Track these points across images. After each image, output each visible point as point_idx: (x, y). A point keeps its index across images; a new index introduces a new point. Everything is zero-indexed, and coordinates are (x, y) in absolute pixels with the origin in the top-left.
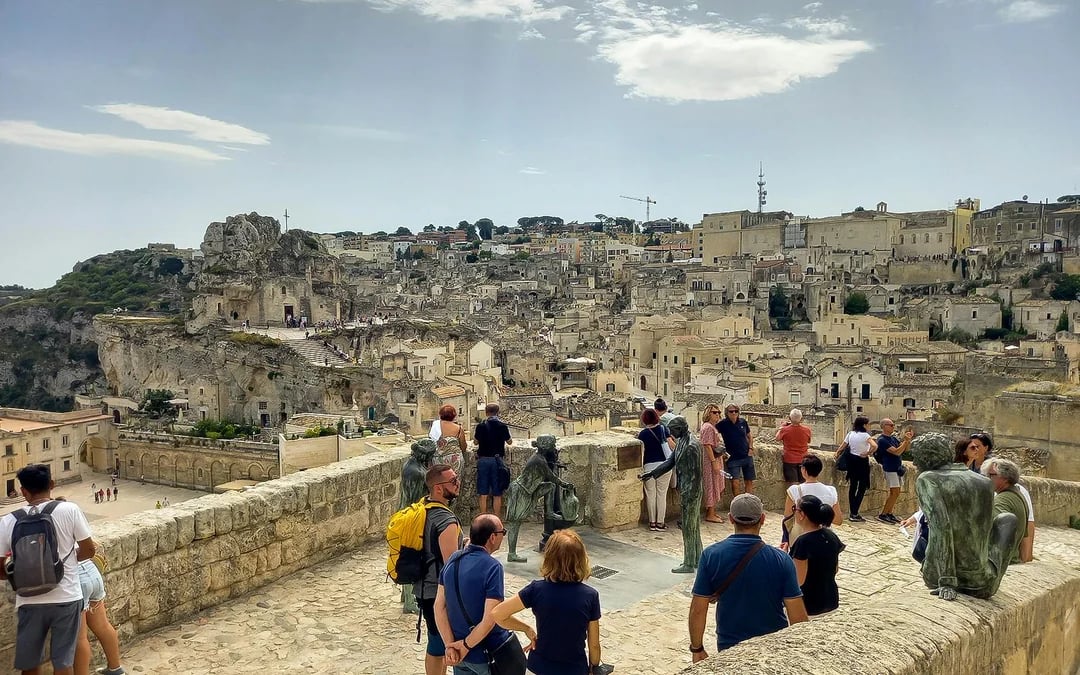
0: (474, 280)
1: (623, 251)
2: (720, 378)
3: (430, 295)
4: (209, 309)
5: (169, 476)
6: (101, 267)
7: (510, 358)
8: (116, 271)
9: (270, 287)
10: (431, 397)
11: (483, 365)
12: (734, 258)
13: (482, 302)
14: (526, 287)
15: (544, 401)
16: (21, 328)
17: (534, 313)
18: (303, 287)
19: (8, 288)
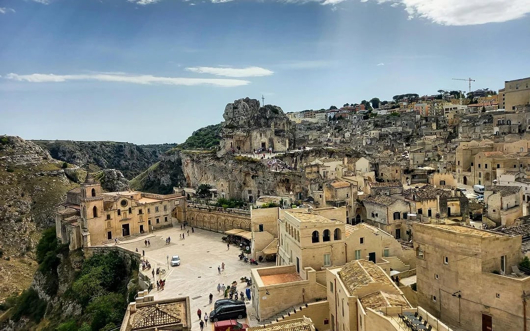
0: (367, 129)
1: (454, 108)
2: (517, 177)
3: (344, 137)
4: (227, 144)
5: (207, 225)
6: (203, 133)
7: (380, 167)
8: (208, 134)
9: (255, 134)
10: (330, 188)
11: (364, 170)
12: (526, 105)
13: (371, 139)
14: (396, 130)
15: (398, 191)
16: (173, 161)
17: (399, 144)
18: (270, 133)
19: (172, 145)
